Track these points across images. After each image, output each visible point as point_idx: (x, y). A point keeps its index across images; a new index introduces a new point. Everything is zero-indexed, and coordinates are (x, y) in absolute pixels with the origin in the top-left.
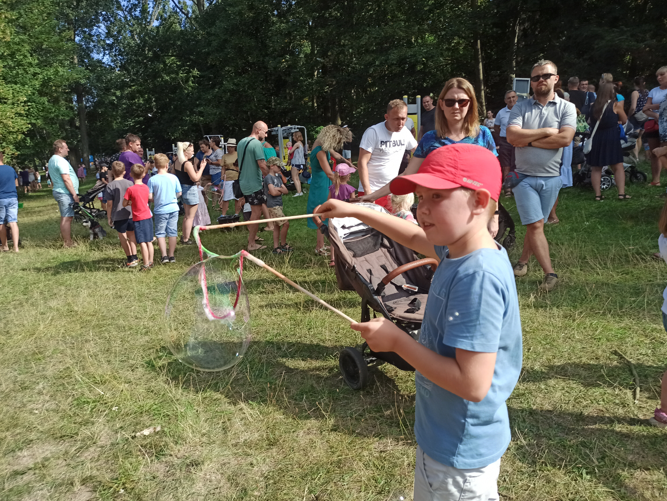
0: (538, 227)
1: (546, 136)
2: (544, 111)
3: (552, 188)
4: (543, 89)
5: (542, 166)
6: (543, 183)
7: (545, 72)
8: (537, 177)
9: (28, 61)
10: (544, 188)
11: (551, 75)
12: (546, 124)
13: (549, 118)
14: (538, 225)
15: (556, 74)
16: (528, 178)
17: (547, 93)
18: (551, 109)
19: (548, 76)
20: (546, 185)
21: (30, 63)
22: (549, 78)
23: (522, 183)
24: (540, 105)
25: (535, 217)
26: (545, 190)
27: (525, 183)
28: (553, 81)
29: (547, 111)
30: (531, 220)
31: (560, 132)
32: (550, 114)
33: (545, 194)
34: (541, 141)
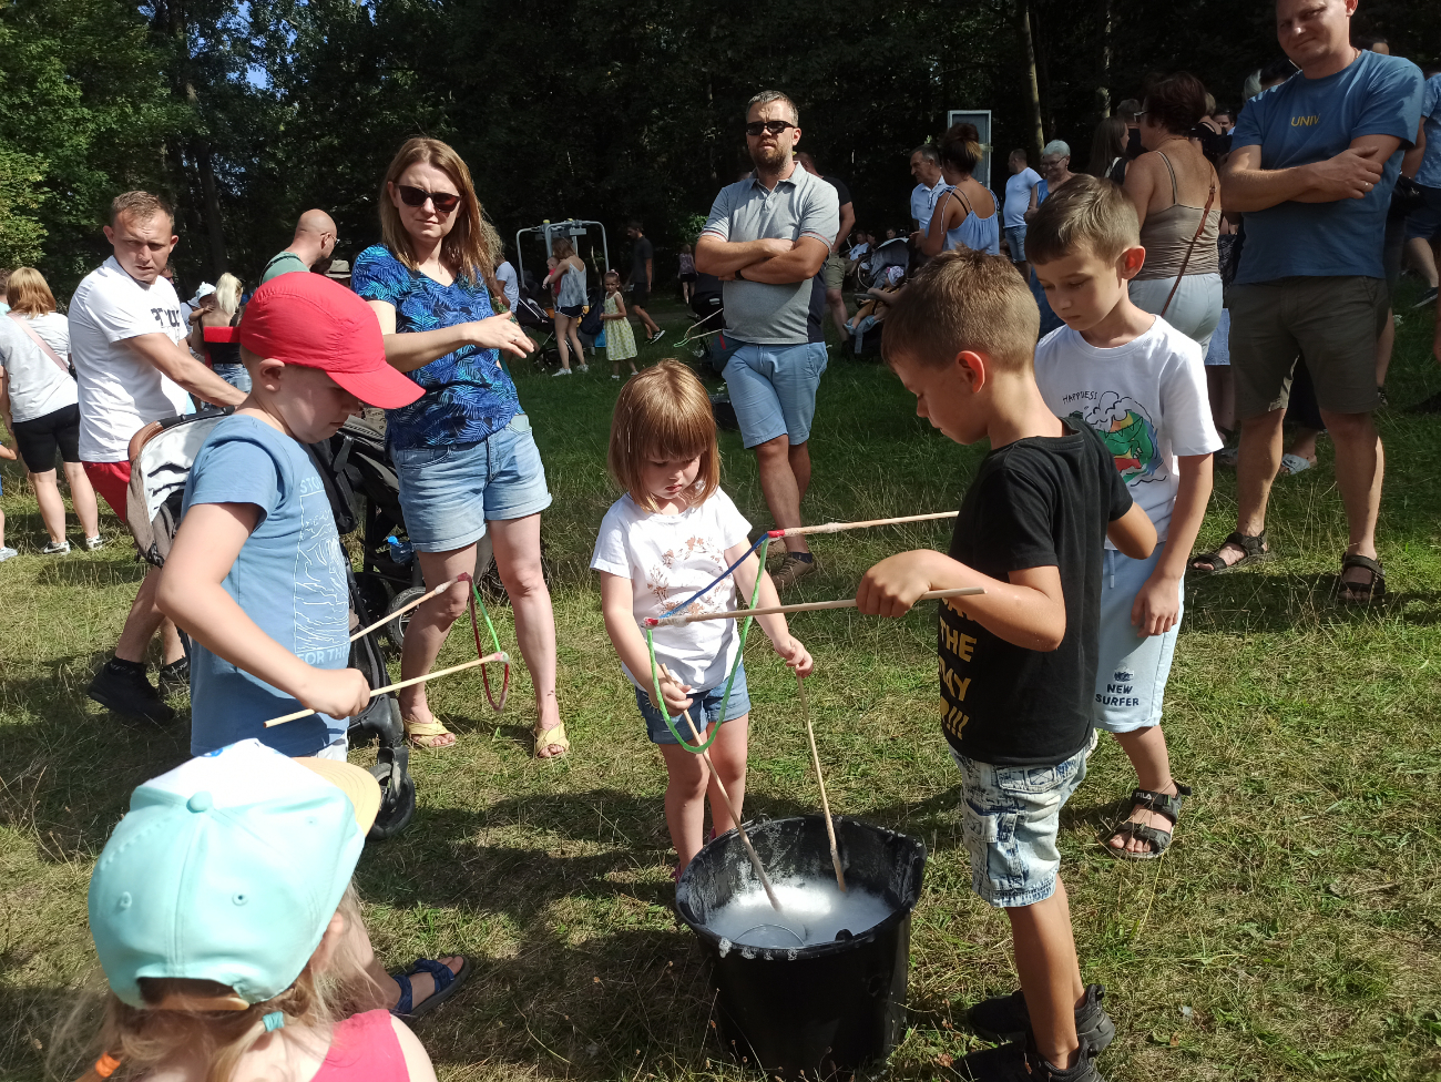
0: (773, 455)
1: (766, 256)
2: (769, 202)
3: (794, 369)
4: (770, 155)
5: (765, 322)
6: (773, 358)
7: (773, 117)
8: (759, 345)
9: (60, 93)
10: (776, 371)
11: (786, 125)
12: (771, 232)
13: (777, 218)
14: (772, 449)
15: (795, 124)
16: (745, 347)
17: (777, 165)
18: (784, 196)
19: (778, 126)
20: (780, 364)
21: (66, 98)
22: (781, 131)
23: (733, 360)
24: (763, 189)
25: (762, 433)
26: (778, 374)
27: (737, 359)
28: (789, 139)
29: (776, 201)
30: (753, 438)
31: (794, 247)
32: (779, 210)
33: (782, 383)
34: (755, 267)
